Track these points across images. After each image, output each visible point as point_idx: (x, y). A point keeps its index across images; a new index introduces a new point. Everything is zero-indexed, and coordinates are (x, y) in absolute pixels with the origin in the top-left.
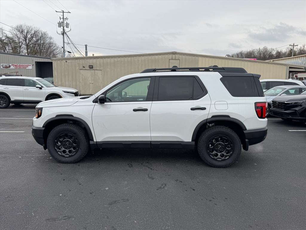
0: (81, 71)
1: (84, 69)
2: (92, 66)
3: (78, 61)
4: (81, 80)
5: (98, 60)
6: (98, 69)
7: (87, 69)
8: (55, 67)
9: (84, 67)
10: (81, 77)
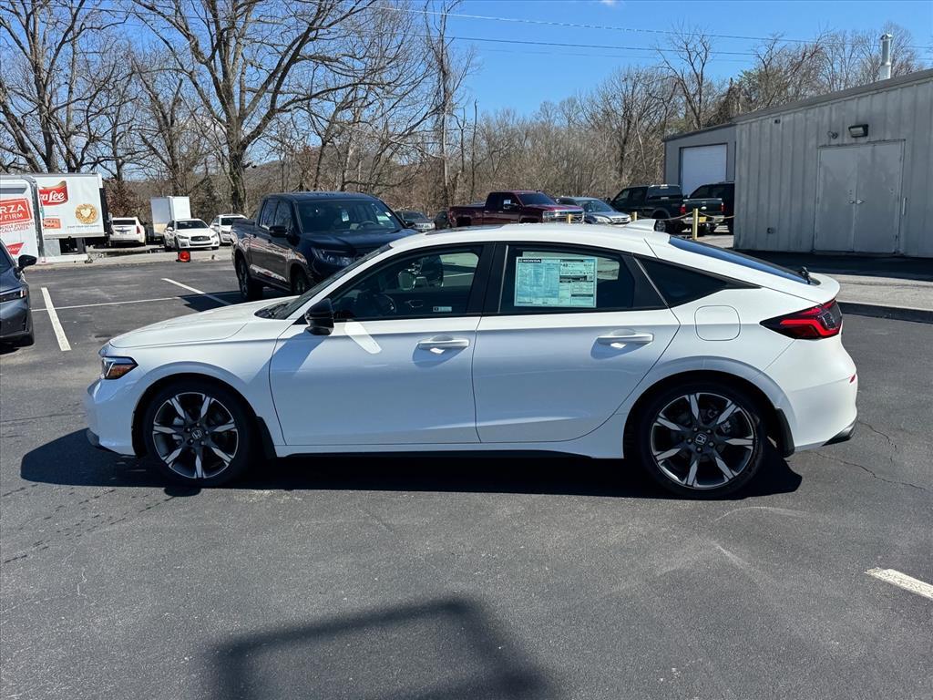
0: (824, 152)
1: (834, 142)
2: (866, 127)
3: (814, 114)
4: (821, 189)
5: (893, 94)
6: (888, 137)
7: (846, 141)
8: (743, 147)
9: (835, 136)
10: (822, 176)
